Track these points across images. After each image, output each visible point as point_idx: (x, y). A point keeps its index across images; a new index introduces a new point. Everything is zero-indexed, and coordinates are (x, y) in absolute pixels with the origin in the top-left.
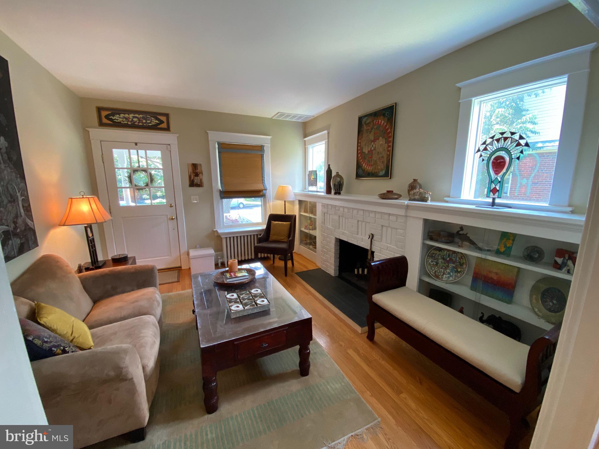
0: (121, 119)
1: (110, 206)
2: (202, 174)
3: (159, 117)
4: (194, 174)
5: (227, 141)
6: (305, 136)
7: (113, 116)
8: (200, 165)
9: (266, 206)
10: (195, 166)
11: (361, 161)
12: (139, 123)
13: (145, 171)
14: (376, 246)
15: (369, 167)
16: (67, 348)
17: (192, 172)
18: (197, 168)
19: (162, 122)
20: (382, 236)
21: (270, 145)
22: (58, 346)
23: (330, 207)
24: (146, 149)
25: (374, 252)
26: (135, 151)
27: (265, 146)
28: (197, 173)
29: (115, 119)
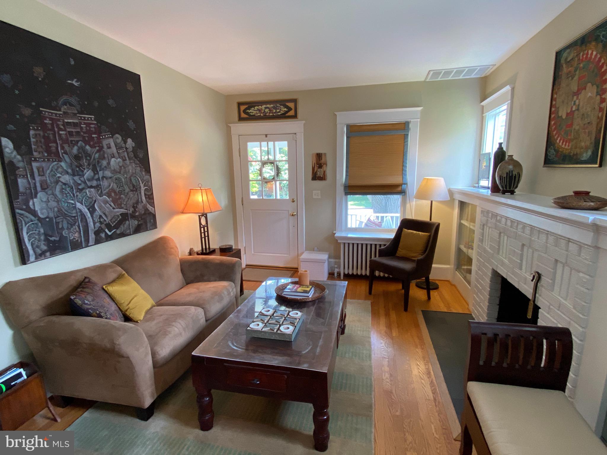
0: (255, 112)
1: (242, 198)
2: (326, 165)
3: (287, 104)
4: (318, 166)
5: (356, 122)
6: (484, 98)
7: (249, 109)
8: (325, 154)
9: (406, 207)
10: (319, 156)
11: (555, 133)
12: (270, 113)
13: (272, 163)
14: (542, 298)
15: (565, 145)
16: (103, 314)
17: (316, 163)
18: (321, 158)
19: (290, 109)
20: (554, 279)
21: (419, 120)
22: (94, 310)
23: (490, 215)
24: (274, 141)
25: (540, 308)
26: (266, 143)
27: (411, 122)
28: (321, 164)
29: (251, 113)
